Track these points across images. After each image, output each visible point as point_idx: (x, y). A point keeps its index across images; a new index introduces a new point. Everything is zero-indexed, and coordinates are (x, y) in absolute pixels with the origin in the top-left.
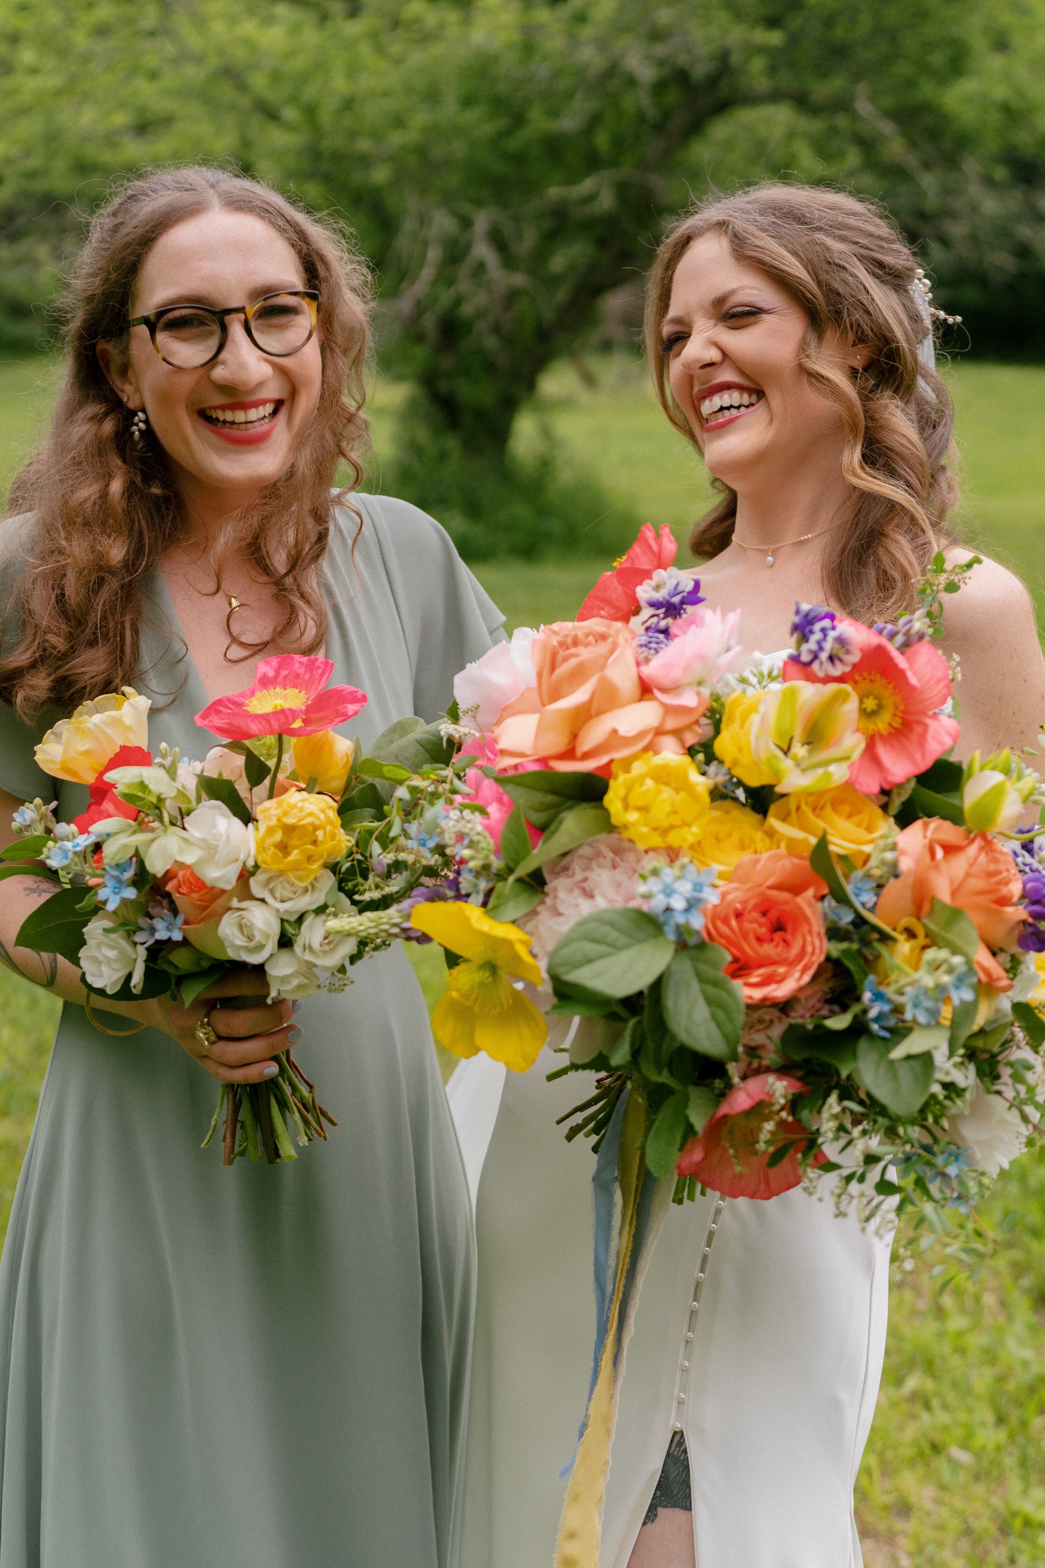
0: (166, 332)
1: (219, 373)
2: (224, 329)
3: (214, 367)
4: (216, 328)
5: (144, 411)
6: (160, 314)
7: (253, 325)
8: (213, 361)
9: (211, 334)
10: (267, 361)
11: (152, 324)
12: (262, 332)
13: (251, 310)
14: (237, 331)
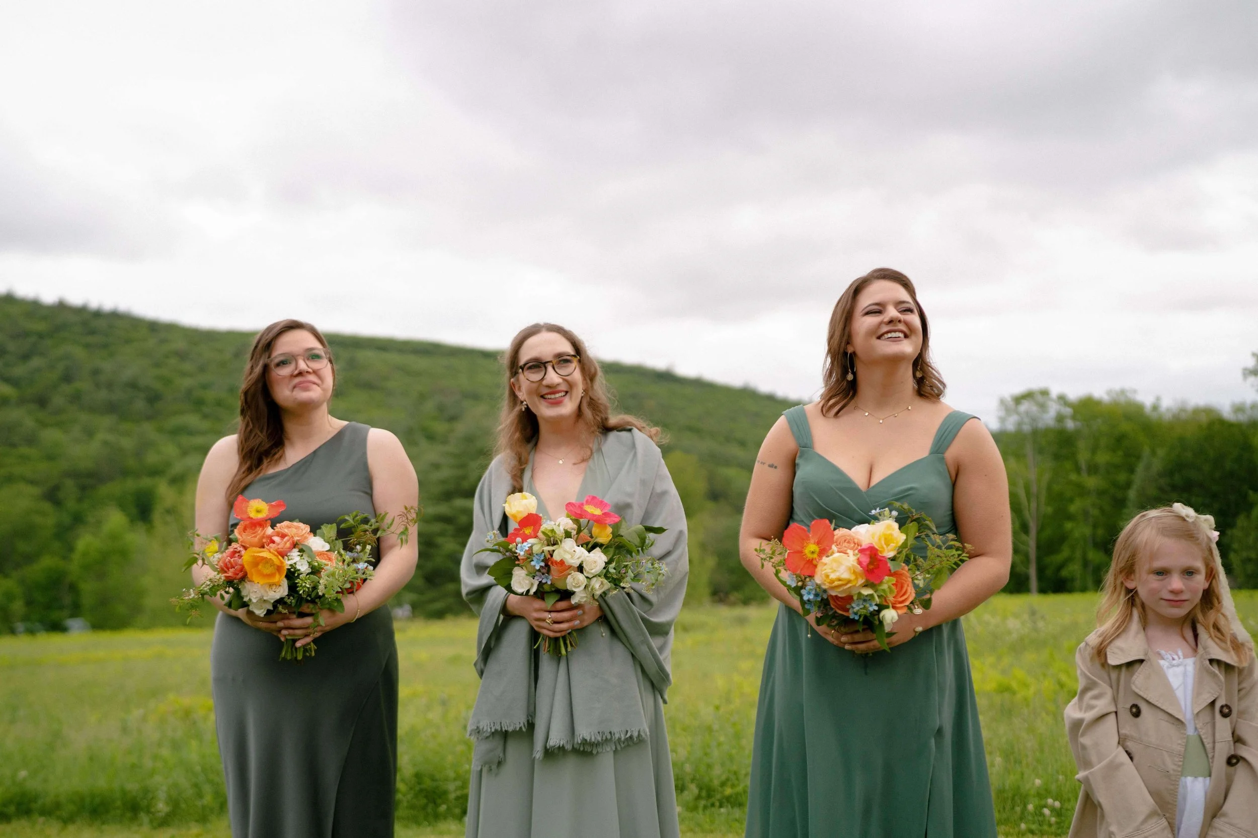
0: (528, 371)
1: (544, 382)
2: (546, 368)
3: (542, 381)
4: (543, 368)
5: (526, 401)
6: (525, 365)
7: (555, 367)
8: (543, 379)
9: (542, 371)
10: (561, 378)
11: (522, 368)
12: (559, 369)
13: (554, 362)
14: (550, 369)
